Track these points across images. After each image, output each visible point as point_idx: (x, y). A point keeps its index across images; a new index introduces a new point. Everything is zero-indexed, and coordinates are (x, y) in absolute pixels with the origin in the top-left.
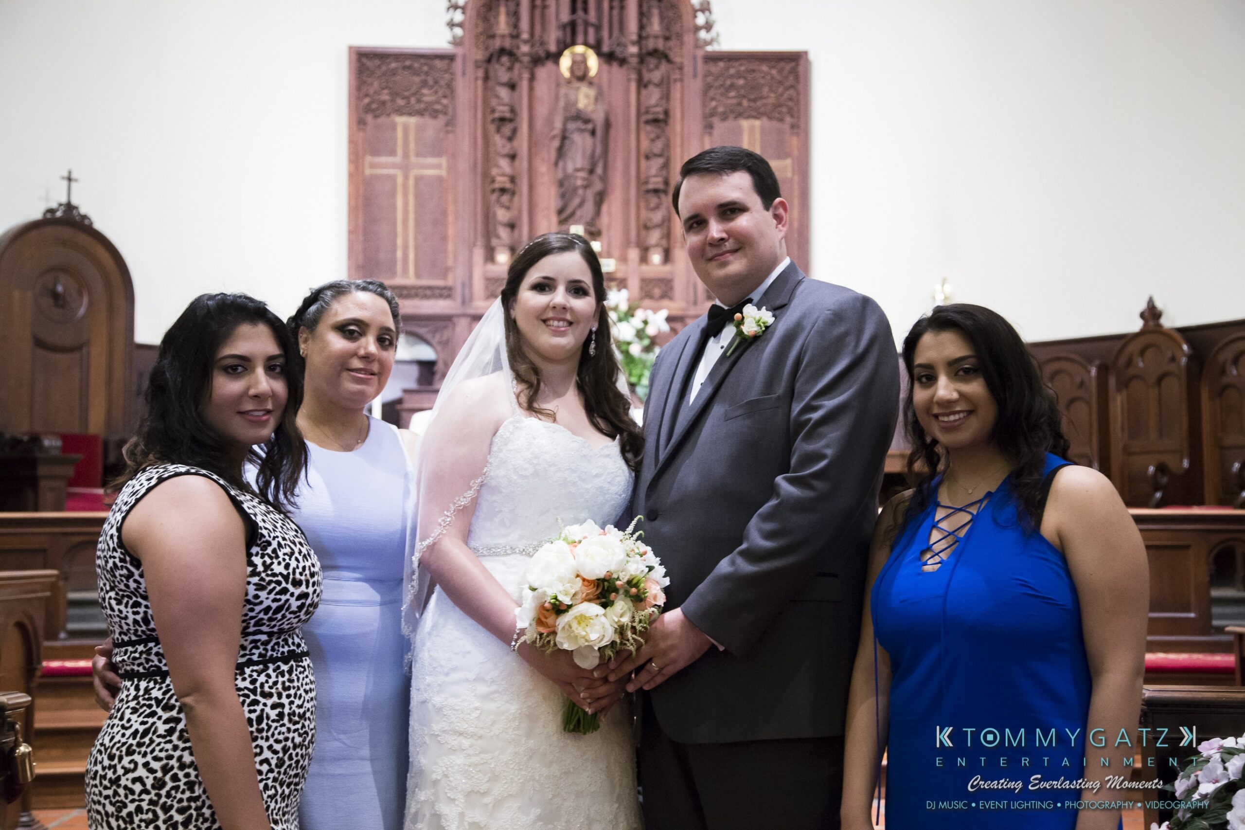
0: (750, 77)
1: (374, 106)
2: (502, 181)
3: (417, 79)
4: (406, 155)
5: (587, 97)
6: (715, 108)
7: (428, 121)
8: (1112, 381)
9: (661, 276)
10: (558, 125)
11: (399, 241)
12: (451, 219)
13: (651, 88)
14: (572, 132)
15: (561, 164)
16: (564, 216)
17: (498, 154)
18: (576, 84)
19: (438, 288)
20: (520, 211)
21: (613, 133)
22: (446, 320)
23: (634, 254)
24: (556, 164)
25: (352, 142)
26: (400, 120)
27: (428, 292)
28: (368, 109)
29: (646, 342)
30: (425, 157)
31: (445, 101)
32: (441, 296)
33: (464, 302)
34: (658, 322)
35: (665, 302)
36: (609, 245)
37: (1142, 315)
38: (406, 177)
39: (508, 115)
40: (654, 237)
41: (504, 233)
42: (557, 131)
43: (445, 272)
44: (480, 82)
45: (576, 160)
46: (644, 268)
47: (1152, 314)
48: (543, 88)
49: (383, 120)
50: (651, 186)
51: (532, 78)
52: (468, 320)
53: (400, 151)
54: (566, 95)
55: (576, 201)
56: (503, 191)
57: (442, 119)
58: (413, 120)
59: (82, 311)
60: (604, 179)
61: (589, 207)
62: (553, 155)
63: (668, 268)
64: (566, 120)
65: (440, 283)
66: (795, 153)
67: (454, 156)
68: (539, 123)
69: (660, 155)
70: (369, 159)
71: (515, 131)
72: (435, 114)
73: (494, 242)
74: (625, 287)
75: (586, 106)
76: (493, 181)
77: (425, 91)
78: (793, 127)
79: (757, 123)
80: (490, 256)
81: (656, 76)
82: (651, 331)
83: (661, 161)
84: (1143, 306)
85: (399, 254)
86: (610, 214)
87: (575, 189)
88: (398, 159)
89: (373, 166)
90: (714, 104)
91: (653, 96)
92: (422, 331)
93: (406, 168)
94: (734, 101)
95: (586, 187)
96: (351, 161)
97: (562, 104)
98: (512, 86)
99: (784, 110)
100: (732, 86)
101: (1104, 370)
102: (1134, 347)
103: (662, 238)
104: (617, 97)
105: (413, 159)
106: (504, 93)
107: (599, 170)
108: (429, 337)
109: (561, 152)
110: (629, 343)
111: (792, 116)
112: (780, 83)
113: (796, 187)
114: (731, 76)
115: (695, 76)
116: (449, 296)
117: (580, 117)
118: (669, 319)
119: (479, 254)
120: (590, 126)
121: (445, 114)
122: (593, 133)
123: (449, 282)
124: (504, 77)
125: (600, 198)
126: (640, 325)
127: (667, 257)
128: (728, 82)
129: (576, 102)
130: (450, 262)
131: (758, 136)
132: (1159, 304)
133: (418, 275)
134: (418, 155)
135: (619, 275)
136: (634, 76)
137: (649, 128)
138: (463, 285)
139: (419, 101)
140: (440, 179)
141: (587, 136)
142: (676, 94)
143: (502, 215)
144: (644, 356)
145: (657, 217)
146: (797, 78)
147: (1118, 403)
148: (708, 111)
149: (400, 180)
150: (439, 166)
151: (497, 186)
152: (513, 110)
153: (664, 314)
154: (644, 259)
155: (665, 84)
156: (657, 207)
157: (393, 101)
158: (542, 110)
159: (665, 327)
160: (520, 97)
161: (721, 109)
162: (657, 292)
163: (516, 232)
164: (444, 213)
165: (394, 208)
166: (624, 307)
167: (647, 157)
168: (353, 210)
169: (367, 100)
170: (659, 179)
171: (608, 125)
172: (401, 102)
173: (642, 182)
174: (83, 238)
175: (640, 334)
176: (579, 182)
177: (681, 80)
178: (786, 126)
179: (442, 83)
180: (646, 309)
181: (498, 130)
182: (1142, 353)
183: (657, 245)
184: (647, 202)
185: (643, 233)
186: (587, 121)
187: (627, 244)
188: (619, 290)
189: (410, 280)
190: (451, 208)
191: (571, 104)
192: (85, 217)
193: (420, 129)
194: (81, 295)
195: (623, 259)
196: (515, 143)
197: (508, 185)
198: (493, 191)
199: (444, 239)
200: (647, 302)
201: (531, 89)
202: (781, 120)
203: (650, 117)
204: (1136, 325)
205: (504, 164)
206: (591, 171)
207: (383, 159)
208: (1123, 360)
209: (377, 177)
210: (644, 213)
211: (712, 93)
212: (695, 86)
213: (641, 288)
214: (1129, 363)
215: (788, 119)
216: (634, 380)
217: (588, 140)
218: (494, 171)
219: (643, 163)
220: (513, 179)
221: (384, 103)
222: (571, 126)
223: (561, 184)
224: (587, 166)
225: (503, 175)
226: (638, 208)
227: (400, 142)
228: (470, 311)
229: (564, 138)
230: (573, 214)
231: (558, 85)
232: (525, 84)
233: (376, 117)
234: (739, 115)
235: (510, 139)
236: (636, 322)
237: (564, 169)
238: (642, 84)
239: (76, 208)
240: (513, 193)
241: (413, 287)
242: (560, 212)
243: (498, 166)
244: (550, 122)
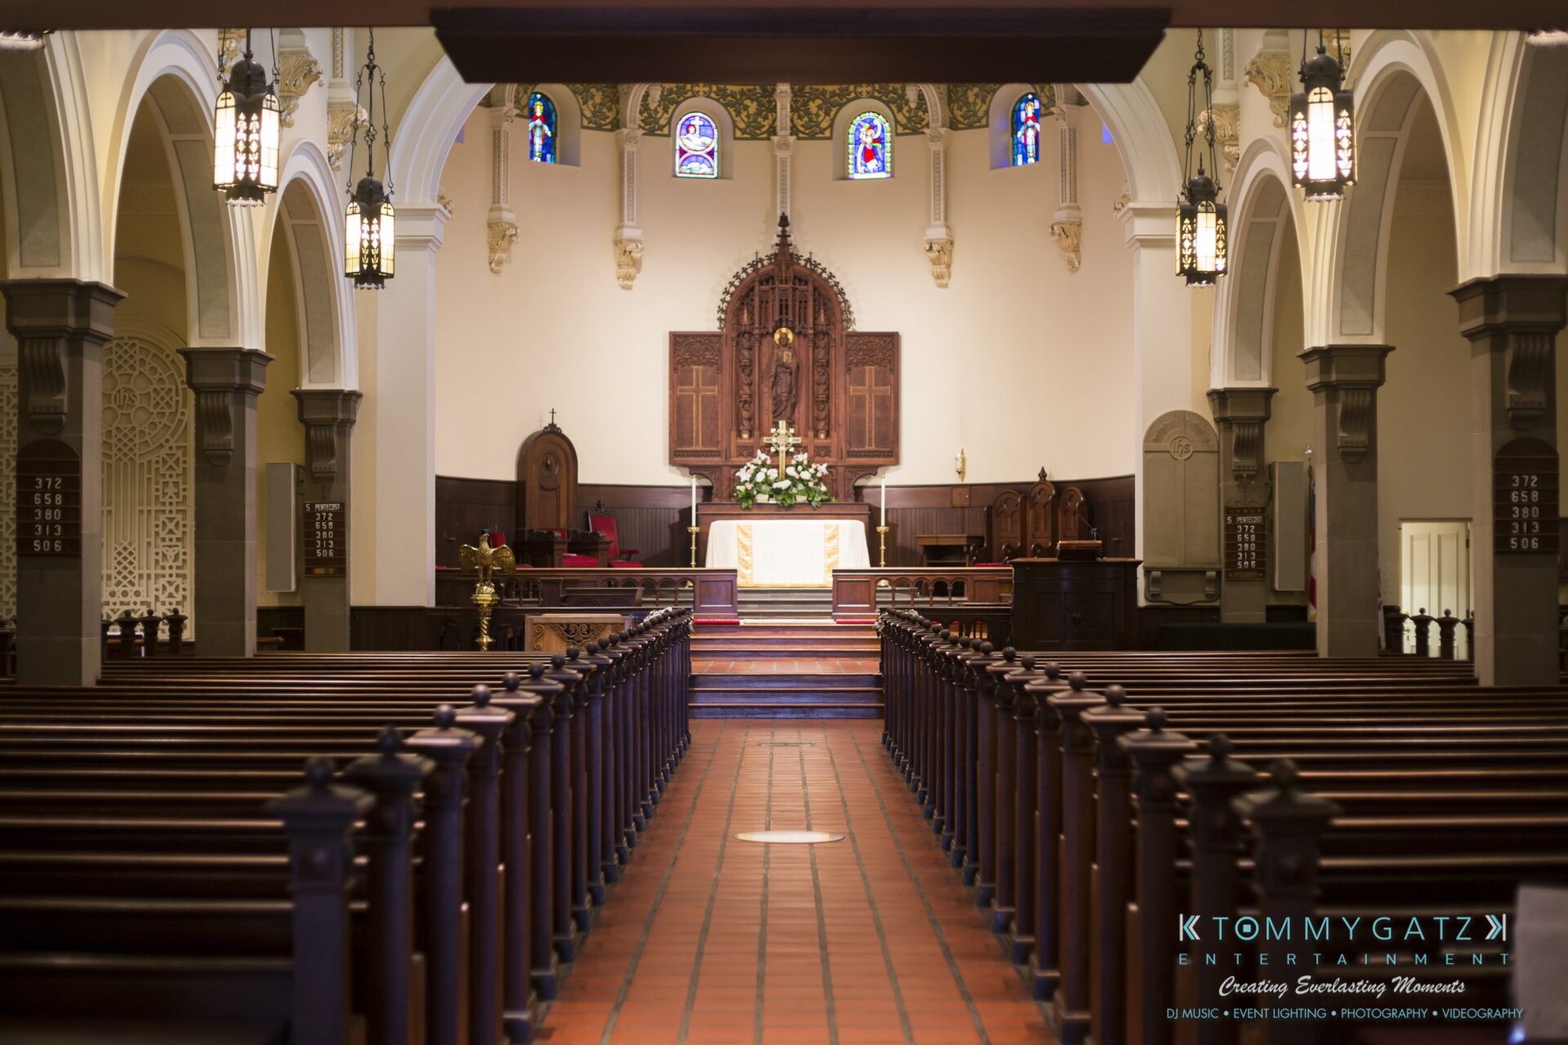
0: (869, 344)
1: (682, 361)
2: (745, 397)
3: (703, 347)
4: (697, 385)
5: (788, 356)
6: (852, 361)
7: (708, 367)
8: (1028, 505)
9: (825, 445)
10: (773, 370)
11: (694, 428)
12: (720, 417)
13: (820, 349)
14: (780, 373)
15: (774, 388)
16: (775, 415)
17: (743, 383)
18: (782, 348)
19: (713, 451)
20: (754, 411)
21: (801, 371)
22: (718, 467)
23: (811, 434)
24: (772, 388)
25: (671, 379)
26: (694, 367)
27: (709, 454)
28: (679, 363)
29: (816, 480)
30: (707, 385)
31: (716, 358)
32: (715, 456)
33: (726, 459)
34: (823, 469)
35: (827, 458)
36: (799, 428)
37: (1039, 475)
38: (698, 396)
39: (748, 364)
40: (822, 425)
41: (746, 423)
42: (772, 374)
43: (717, 444)
44: (734, 348)
45: (782, 389)
46: (816, 441)
47: (1043, 474)
48: (765, 349)
49: (686, 367)
50: (820, 399)
51: (760, 344)
52: (729, 468)
53: (694, 383)
54: (777, 354)
55: (783, 407)
56: (745, 402)
57: (715, 367)
58: (701, 368)
59: (557, 472)
60: (797, 396)
61: (789, 410)
62: (771, 384)
63: (828, 441)
64: (777, 366)
65: (715, 449)
66: (892, 383)
67: (722, 386)
68: (764, 367)
69: (824, 384)
70: (679, 387)
71: (751, 371)
72: (712, 364)
73: (741, 427)
74: (807, 451)
75: (787, 360)
76: (740, 397)
77: (707, 353)
78: (891, 370)
79: (873, 368)
80: (739, 435)
81: (822, 343)
82: (819, 475)
83: (825, 386)
84: (1039, 471)
85: (694, 435)
86: (799, 413)
87: (782, 402)
88: (694, 386)
89: (681, 391)
90: (851, 358)
91: (821, 354)
92: (706, 473)
93: (697, 391)
94: (862, 357)
95: (787, 401)
96: (670, 389)
97: (775, 358)
98: (750, 349)
99: (886, 361)
100: (860, 349)
101: (1025, 498)
102: (1037, 489)
103: (825, 426)
104: (802, 354)
105: (701, 386)
106: (746, 353)
107: (794, 392)
108: (709, 476)
109: (774, 384)
110: (809, 481)
111: (891, 364)
112: (884, 348)
113: (892, 400)
114: (860, 344)
115: (842, 345)
116: (719, 456)
117: (783, 365)
118: (828, 468)
119: (734, 434)
120: (789, 370)
121: (717, 364)
122: (791, 374)
123: (719, 449)
124: (746, 344)
125: (794, 406)
126: (814, 472)
127: (828, 435)
128: (859, 347)
129: (783, 358)
130: (719, 439)
131: (873, 374)
132: (1047, 471)
133: (703, 445)
134: (703, 384)
135: (803, 445)
136: (811, 345)
137: (819, 369)
138: (726, 450)
139: (704, 358)
140: (714, 397)
141: (788, 375)
142: (833, 353)
143: (745, 414)
144: (815, 487)
145: (823, 415)
146: (893, 345)
147: (1030, 515)
148: (848, 362)
149: (694, 398)
150: (714, 390)
151: (743, 399)
152: (751, 361)
153: (825, 465)
154: (816, 436)
155: (828, 348)
156: (823, 410)
157: (691, 358)
158: (765, 360)
159: (826, 472)
160: (754, 354)
161: (855, 361)
162: (822, 452)
163: (752, 422)
164: (717, 413)
165: (692, 411)
166: (805, 463)
167: (818, 384)
168: (672, 413)
169: (678, 358)
170: (824, 396)
171: (798, 368)
172: (695, 359)
173: (815, 396)
174: (558, 439)
175: (813, 476)
176: (784, 399)
177: (835, 346)
178: (888, 371)
179: (715, 349)
180: (816, 463)
181: (743, 371)
182: (1039, 493)
183: (822, 430)
184: (818, 408)
185: (816, 422)
186: (789, 368)
187: (807, 429)
188: (804, 453)
189: (700, 448)
190: (720, 411)
191: (780, 359)
192: (559, 429)
193: (704, 372)
194: (556, 464)
195: (806, 436)
196: (751, 377)
197: (748, 399)
198: (741, 402)
199: (717, 427)
200: (817, 458)
201: (760, 350)
202: (885, 366)
203: (819, 364)
204: (1037, 479)
205: (746, 388)
206: (790, 392)
207: (686, 387)
208: (1033, 494)
209: (683, 396)
210: (816, 412)
211: (850, 353)
212: (842, 349)
213: (815, 451)
214: (1035, 497)
215: (889, 365)
216: (810, 499)
217: (788, 377)
218: (741, 392)
219: (816, 386)
220: (750, 396)
221: (686, 359)
222: (779, 369)
223: (775, 399)
224: (788, 391)
225: (746, 394)
226: (813, 410)
227: (694, 378)
228: (730, 464)
229: (776, 376)
230: (781, 413)
231: (773, 348)
232: (757, 348)
233: (683, 366)
234: (864, 364)
235: (749, 376)
236: (812, 471)
237: (776, 392)
238: (815, 347)
239: (555, 425)
240: (751, 403)
241: (701, 451)
242: (774, 412)
243: (743, 390)
244: (769, 366)
